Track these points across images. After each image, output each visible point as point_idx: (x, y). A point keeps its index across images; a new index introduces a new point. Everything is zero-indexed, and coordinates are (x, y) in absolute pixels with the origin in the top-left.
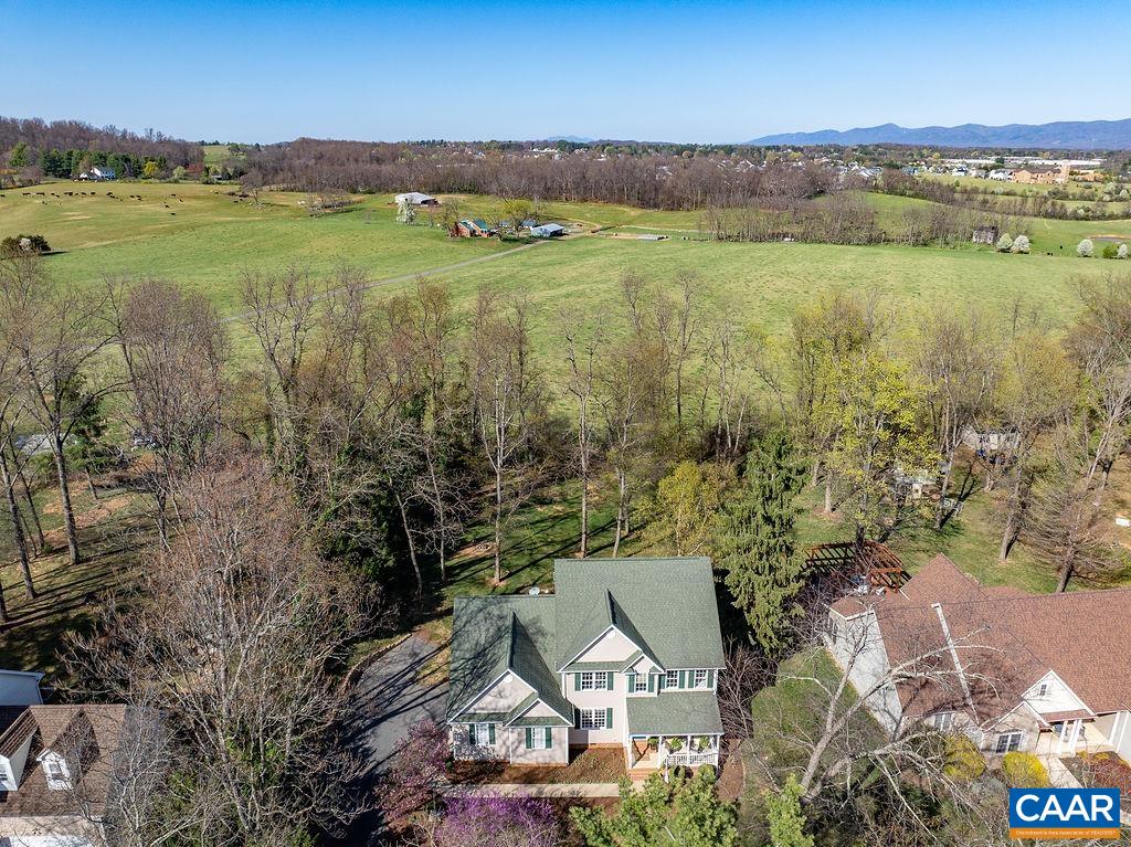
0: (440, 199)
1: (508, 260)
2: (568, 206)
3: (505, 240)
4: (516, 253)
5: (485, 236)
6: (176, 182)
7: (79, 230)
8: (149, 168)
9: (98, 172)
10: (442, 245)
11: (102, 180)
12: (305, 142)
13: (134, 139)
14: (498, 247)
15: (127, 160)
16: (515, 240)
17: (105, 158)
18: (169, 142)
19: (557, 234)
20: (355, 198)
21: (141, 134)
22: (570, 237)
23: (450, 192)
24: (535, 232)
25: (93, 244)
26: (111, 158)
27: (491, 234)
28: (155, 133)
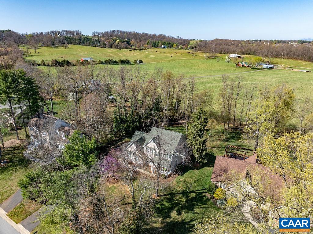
0: (242, 56)
1: (250, 74)
2: (283, 60)
3: (252, 68)
4: (253, 72)
5: (247, 67)
6: (179, 49)
7: (151, 59)
8: (174, 46)
9: (163, 46)
10: (233, 68)
11: (163, 48)
12: (217, 40)
13: (175, 39)
14: (249, 70)
15: (170, 44)
16: (256, 69)
17: (165, 43)
18: (182, 39)
19: (271, 68)
20: (220, 55)
21: (176, 37)
22: (276, 69)
23: (247, 54)
24: (264, 66)
25: (153, 62)
26: (166, 43)
27: (249, 66)
28: (179, 37)
